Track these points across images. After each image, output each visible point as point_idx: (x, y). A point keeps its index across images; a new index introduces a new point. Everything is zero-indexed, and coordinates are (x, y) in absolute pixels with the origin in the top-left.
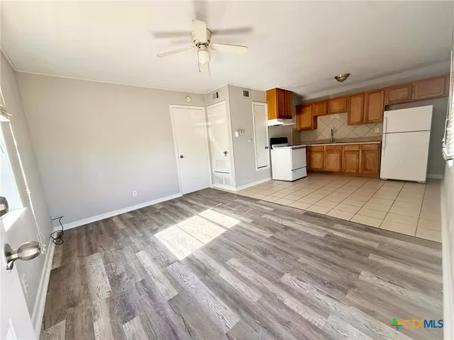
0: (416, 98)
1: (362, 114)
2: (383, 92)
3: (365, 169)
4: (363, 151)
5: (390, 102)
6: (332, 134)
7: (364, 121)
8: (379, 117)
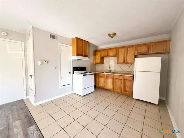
0: (151, 52)
1: (124, 58)
2: (134, 47)
3: (125, 91)
4: (124, 80)
5: (138, 53)
6: (110, 68)
7: (125, 62)
8: (132, 61)
